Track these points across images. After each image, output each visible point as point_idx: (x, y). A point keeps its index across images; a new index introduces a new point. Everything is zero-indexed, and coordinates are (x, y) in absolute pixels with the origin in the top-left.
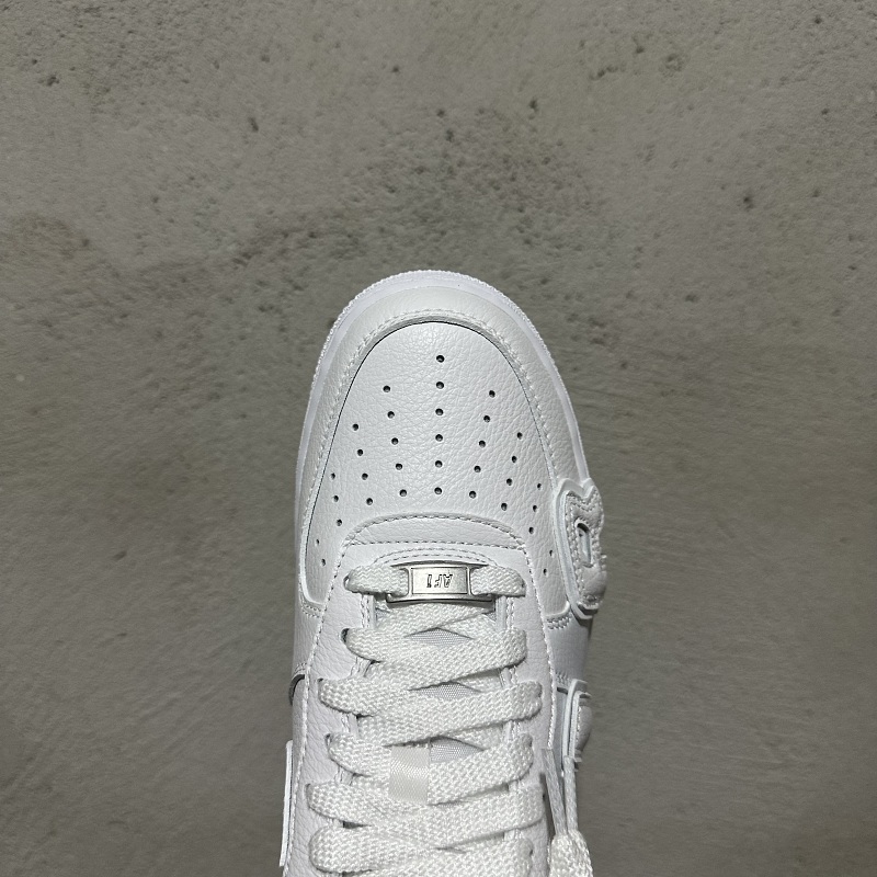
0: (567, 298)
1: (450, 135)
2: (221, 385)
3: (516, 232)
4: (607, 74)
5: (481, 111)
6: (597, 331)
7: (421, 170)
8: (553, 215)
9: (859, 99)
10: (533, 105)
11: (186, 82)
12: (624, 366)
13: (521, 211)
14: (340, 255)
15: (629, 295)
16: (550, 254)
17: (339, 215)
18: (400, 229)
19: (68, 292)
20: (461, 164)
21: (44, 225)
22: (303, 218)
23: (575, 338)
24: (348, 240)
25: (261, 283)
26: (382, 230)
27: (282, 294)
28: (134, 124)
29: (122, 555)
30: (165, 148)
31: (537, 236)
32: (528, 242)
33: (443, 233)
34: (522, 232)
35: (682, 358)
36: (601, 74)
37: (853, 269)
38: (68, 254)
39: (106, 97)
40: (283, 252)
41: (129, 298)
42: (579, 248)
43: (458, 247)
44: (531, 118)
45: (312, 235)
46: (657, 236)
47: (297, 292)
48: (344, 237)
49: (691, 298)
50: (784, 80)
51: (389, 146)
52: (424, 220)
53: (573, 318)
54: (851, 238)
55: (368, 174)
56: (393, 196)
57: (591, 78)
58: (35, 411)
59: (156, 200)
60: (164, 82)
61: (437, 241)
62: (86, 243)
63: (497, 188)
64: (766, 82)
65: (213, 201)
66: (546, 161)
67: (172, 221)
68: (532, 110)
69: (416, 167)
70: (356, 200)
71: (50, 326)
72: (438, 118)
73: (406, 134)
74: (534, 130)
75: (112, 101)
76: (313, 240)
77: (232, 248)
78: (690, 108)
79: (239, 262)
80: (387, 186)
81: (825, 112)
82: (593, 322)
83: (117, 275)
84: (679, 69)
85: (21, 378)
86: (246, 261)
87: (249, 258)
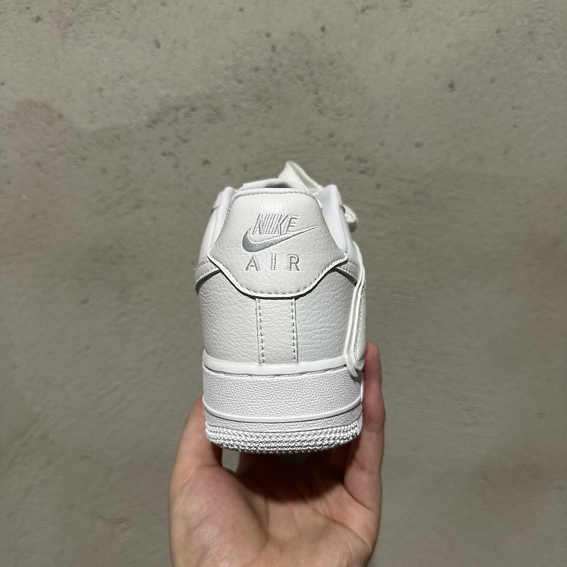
0: (345, 146)
1: (274, 48)
2: (141, 200)
3: (314, 106)
4: (367, 11)
5: (292, 34)
6: (363, 166)
7: (257, 69)
8: (336, 96)
9: (519, 23)
10: (323, 30)
11: (117, 19)
12: (378, 186)
13: (316, 93)
14: (209, 121)
15: (381, 144)
16: (334, 120)
17: (208, 97)
18: (245, 105)
19: (51, 146)
20: (281, 65)
21: (36, 106)
22: (187, 99)
23: (350, 170)
24: (214, 113)
25: (163, 139)
26: (234, 106)
27: (176, 145)
28: (87, 45)
29: (86, 301)
30: (106, 59)
31: (325, 108)
32: (321, 113)
33: (270, 107)
34: (317, 106)
35: (412, 181)
36: (363, 10)
37: (515, 127)
38: (50, 123)
39: (71, 29)
40: (176, 120)
41: (86, 149)
42: (351, 116)
43: (279, 116)
44: (322, 38)
45: (193, 109)
46: (397, 108)
47: (185, 144)
48: (212, 111)
49: (418, 145)
50: (473, 13)
51: (238, 55)
52: (259, 99)
53: (348, 158)
54: (513, 108)
55: (226, 73)
56: (240, 85)
57: (357, 13)
58: (33, 217)
59: (101, 90)
60: (104, 20)
61: (267, 112)
62: (61, 117)
63: (303, 80)
64: (462, 14)
65: (134, 90)
66: (331, 63)
67: (110, 103)
68: (322, 33)
69: (253, 68)
70: (218, 88)
71: (41, 166)
72: (267, 39)
73: (248, 48)
74: (324, 45)
75: (74, 31)
76: (193, 113)
77: (146, 118)
78: (417, 31)
79: (149, 126)
80: (237, 79)
81: (498, 32)
82: (360, 160)
83: (79, 136)
84: (410, 7)
85: (25, 197)
86: (154, 125)
87: (156, 124)
